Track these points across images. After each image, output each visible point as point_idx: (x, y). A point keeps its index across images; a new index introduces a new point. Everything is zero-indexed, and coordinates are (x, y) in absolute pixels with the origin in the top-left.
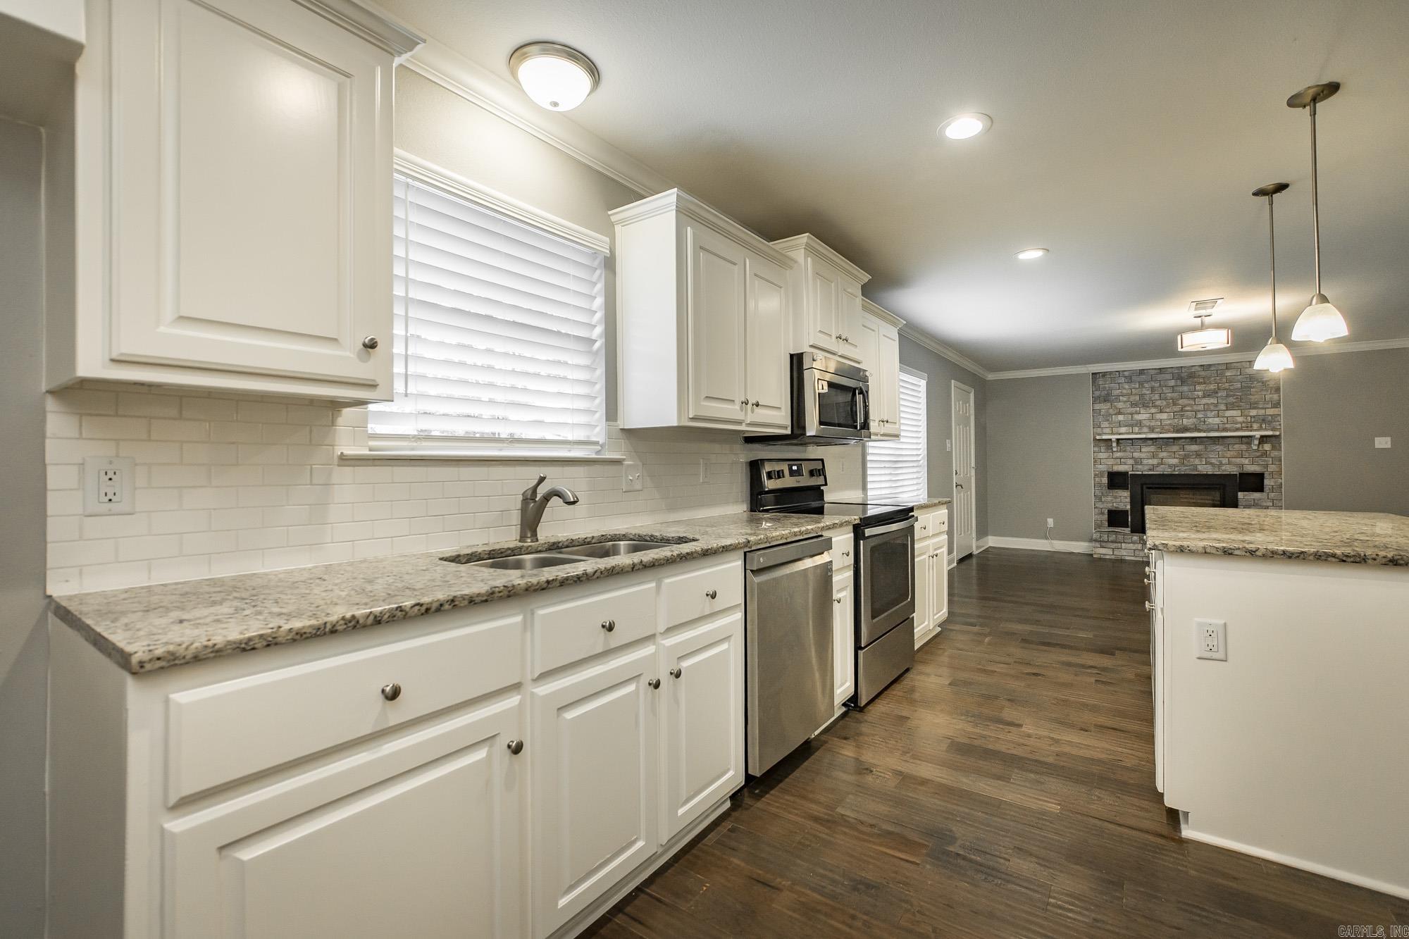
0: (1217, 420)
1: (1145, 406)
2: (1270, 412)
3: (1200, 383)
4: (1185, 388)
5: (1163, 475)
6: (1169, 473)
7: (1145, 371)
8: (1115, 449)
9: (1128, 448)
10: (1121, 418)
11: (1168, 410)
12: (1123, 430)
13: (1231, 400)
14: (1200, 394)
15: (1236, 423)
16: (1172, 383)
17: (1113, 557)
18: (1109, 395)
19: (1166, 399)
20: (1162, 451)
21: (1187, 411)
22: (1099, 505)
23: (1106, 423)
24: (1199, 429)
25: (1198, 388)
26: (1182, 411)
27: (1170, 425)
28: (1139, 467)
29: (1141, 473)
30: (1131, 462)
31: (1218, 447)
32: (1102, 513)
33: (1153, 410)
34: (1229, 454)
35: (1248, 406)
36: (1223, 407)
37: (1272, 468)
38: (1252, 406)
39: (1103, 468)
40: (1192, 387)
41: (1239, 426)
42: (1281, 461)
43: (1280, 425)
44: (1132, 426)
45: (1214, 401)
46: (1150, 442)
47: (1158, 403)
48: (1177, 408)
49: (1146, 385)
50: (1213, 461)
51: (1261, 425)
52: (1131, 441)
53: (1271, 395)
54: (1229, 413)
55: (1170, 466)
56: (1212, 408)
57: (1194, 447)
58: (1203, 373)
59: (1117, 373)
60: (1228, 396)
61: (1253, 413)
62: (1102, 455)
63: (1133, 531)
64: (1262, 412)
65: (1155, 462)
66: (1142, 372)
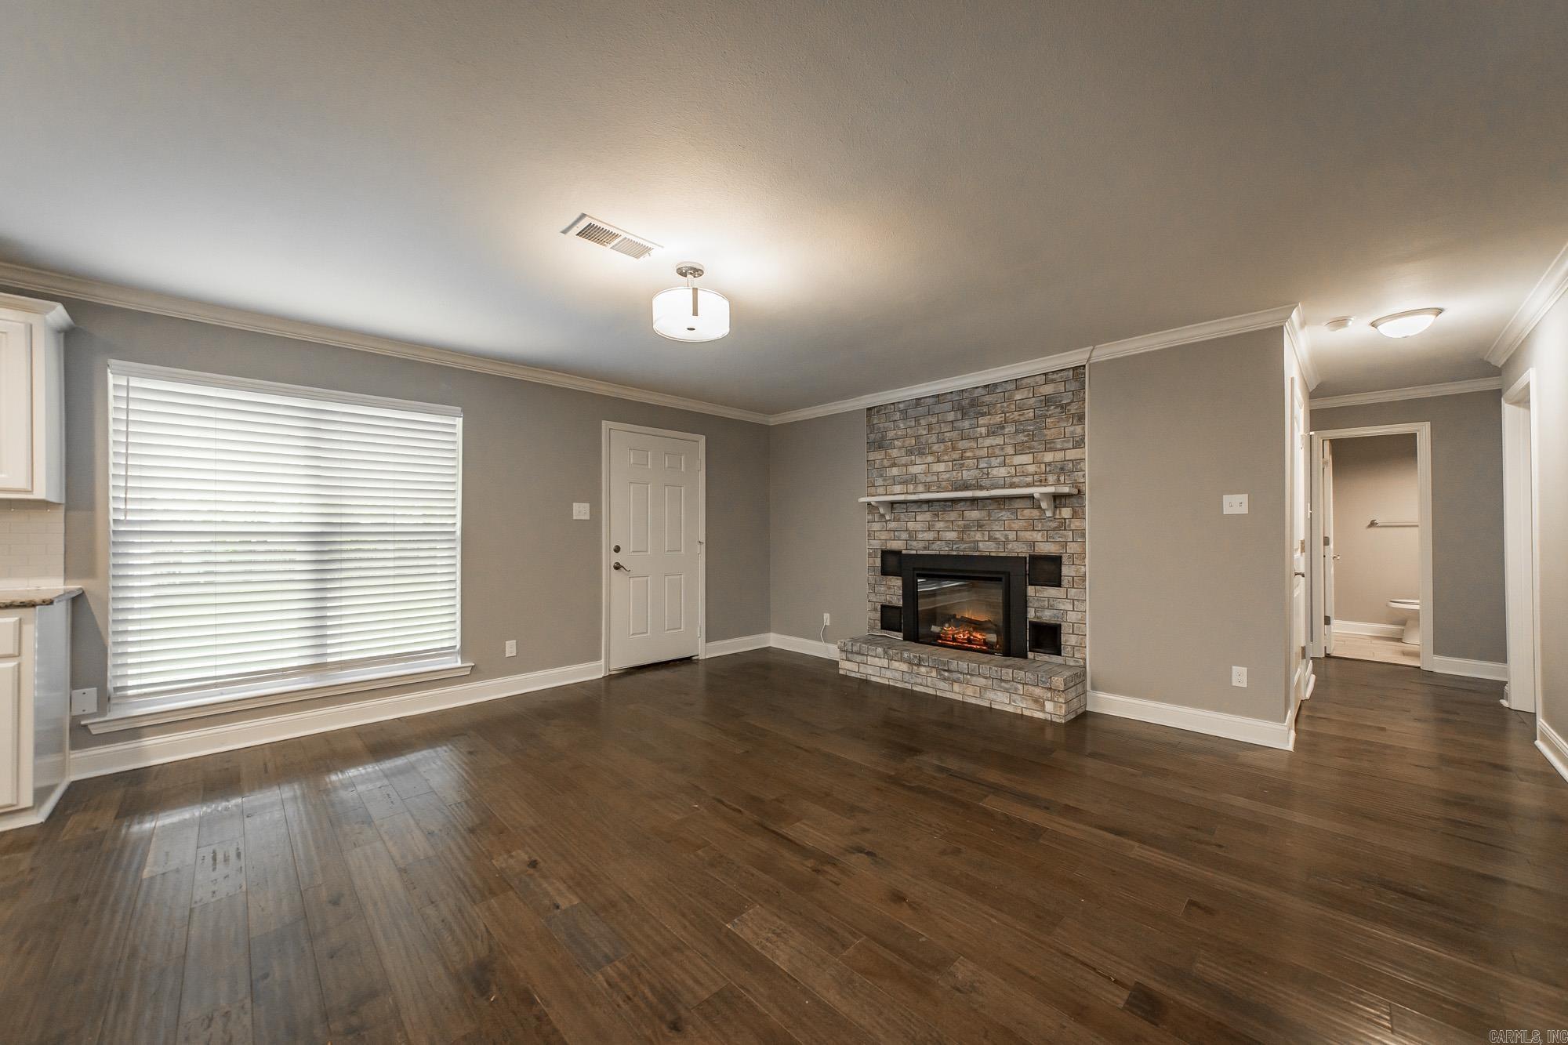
0: (1002, 472)
1: (921, 453)
2: (1072, 454)
3: (983, 414)
4: (966, 424)
5: (940, 555)
6: (946, 553)
7: (922, 401)
8: (888, 518)
9: (902, 516)
10: (895, 471)
11: (946, 458)
12: (897, 488)
13: (1021, 437)
14: (983, 430)
15: (1027, 475)
16: (951, 416)
17: (858, 676)
18: (883, 438)
19: (943, 441)
20: (938, 521)
21: (968, 458)
22: (873, 598)
23: (880, 479)
24: (981, 486)
25: (981, 421)
26: (962, 458)
27: (948, 480)
28: (915, 543)
29: (914, 552)
30: (904, 536)
31: (1003, 513)
32: (875, 610)
33: (930, 459)
34: (1016, 525)
35: (1042, 447)
36: (1010, 450)
37: (1073, 548)
38: (1048, 446)
39: (876, 544)
40: (974, 421)
41: (1029, 479)
42: (1084, 536)
43: (1084, 476)
44: (905, 483)
45: (999, 440)
46: (925, 507)
47: (935, 448)
48: (956, 455)
49: (923, 422)
50: (998, 535)
51: (1059, 477)
52: (904, 506)
53: (1072, 428)
54: (1019, 459)
55: (948, 542)
56: (997, 452)
57: (975, 514)
58: (987, 399)
59: (892, 407)
60: (1017, 432)
61: (1049, 457)
62: (876, 526)
63: (905, 639)
64: (1059, 456)
65: (930, 536)
66: (918, 402)
